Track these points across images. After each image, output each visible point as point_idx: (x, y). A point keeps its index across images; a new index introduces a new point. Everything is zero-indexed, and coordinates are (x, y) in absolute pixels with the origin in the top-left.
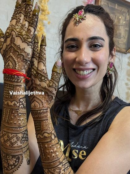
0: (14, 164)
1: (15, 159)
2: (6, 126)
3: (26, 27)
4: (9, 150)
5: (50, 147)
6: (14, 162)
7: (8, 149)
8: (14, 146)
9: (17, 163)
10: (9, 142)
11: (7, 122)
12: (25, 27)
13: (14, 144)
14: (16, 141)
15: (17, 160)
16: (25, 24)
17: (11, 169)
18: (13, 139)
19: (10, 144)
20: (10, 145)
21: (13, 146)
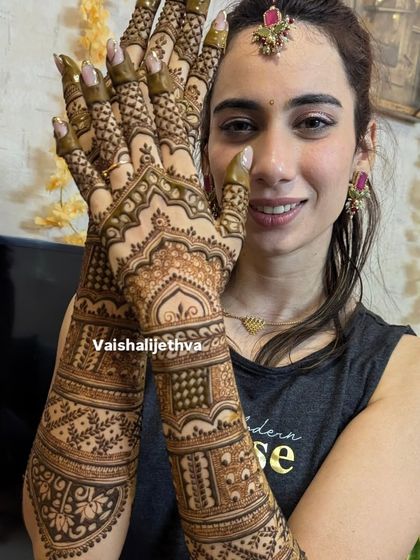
0: (98, 516)
1: (105, 500)
2: (87, 385)
3: (182, 79)
4: (88, 468)
5: (242, 460)
6: (100, 510)
7: (86, 464)
8: (110, 452)
9: (107, 513)
10: (92, 439)
11: (94, 371)
12: (180, 77)
13: (111, 445)
14: (117, 436)
15: (110, 504)
16: (180, 69)
17: (84, 537)
18: (108, 430)
19: (98, 446)
20: (95, 449)
21: (105, 451)
